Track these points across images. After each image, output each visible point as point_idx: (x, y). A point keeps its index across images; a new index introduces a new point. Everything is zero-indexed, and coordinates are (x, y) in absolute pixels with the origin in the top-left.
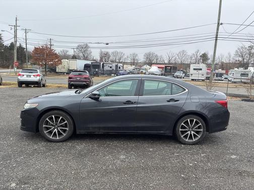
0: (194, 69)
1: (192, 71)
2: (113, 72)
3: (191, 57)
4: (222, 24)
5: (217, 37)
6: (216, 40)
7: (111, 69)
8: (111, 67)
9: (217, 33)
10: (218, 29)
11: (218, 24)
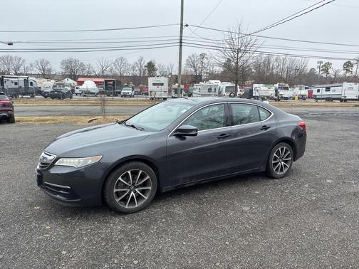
0: (154, 84)
1: (151, 87)
2: (21, 91)
3: (133, 67)
4: (187, 26)
5: (181, 42)
6: (181, 46)
7: (17, 86)
8: (16, 84)
9: (181, 37)
10: (181, 32)
11: (182, 25)
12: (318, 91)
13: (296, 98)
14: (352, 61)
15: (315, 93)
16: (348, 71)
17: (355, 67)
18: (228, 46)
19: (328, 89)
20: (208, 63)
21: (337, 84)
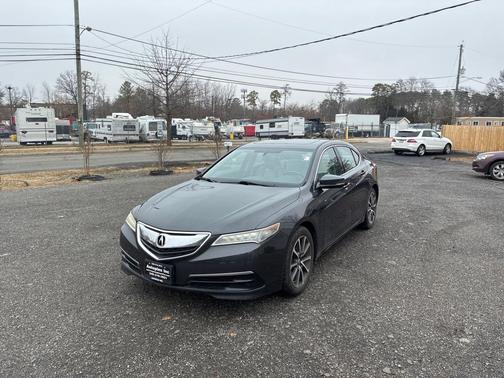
0: (29, 120)
4: (89, 29)
5: (78, 54)
6: (78, 59)
9: (78, 45)
11: (77, 27)
12: (262, 127)
13: (232, 137)
14: (279, 91)
15: (258, 129)
16: (276, 102)
17: (283, 96)
18: (150, 64)
19: (272, 125)
20: (94, 87)
21: (282, 118)
